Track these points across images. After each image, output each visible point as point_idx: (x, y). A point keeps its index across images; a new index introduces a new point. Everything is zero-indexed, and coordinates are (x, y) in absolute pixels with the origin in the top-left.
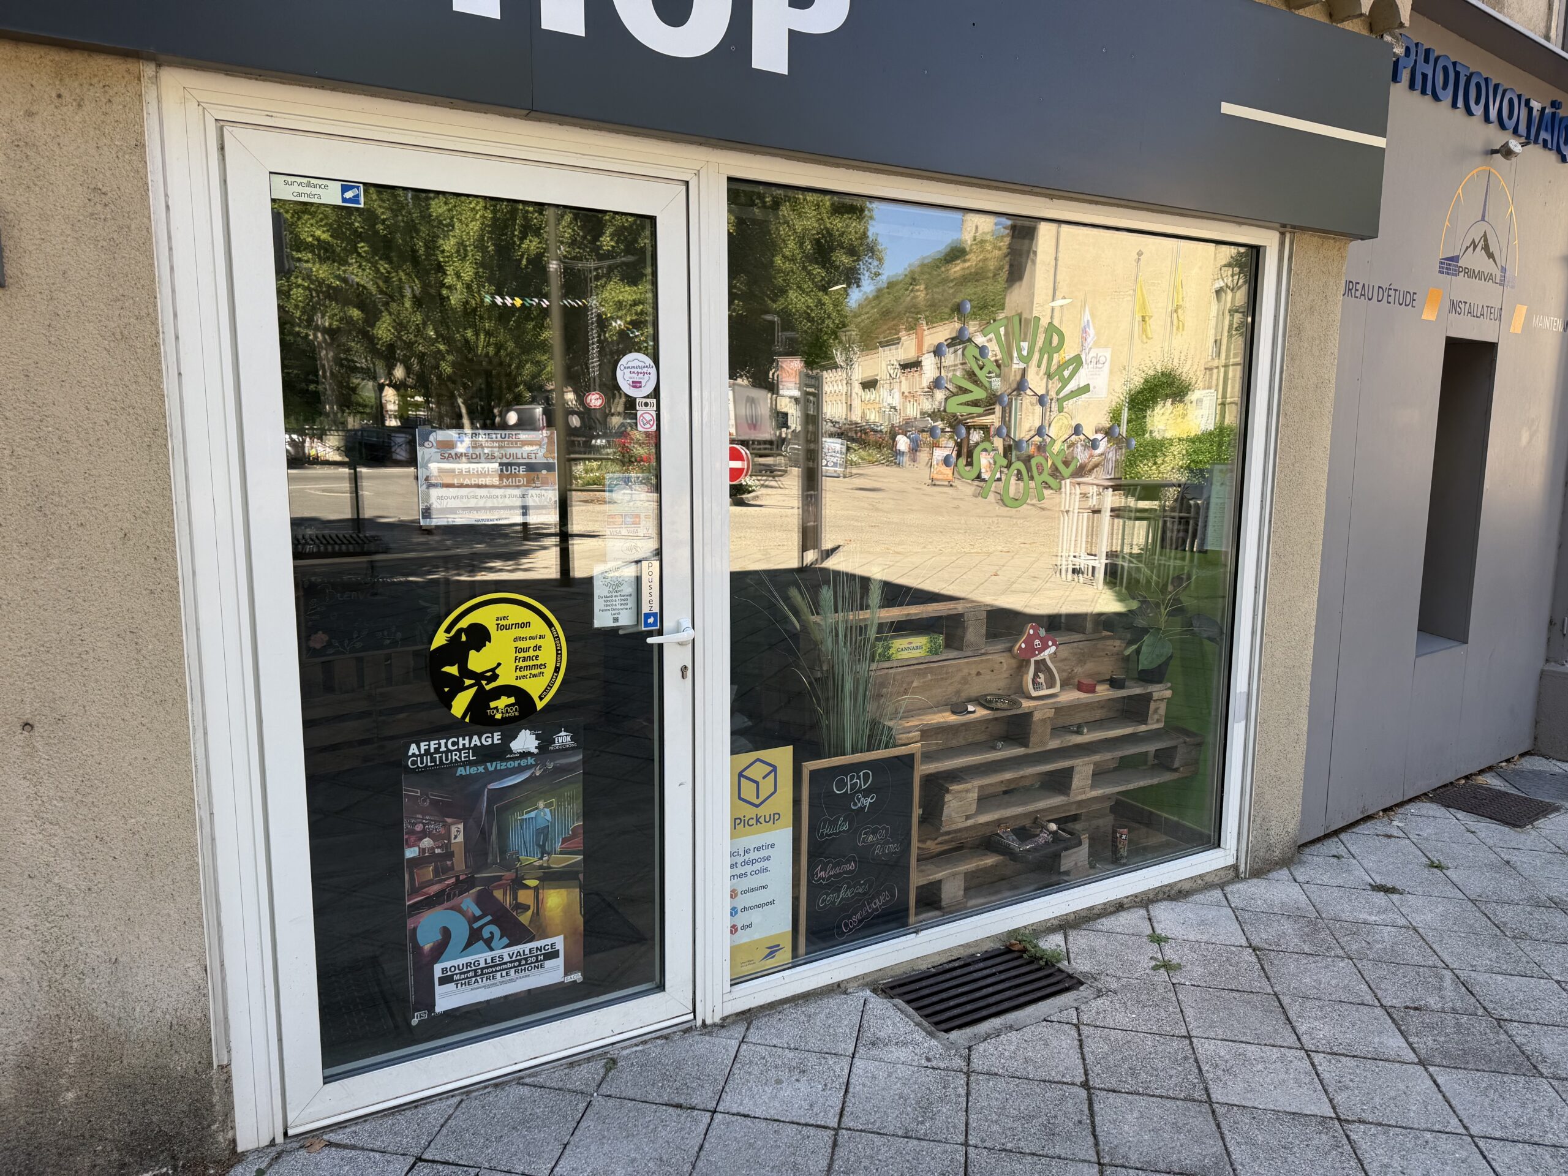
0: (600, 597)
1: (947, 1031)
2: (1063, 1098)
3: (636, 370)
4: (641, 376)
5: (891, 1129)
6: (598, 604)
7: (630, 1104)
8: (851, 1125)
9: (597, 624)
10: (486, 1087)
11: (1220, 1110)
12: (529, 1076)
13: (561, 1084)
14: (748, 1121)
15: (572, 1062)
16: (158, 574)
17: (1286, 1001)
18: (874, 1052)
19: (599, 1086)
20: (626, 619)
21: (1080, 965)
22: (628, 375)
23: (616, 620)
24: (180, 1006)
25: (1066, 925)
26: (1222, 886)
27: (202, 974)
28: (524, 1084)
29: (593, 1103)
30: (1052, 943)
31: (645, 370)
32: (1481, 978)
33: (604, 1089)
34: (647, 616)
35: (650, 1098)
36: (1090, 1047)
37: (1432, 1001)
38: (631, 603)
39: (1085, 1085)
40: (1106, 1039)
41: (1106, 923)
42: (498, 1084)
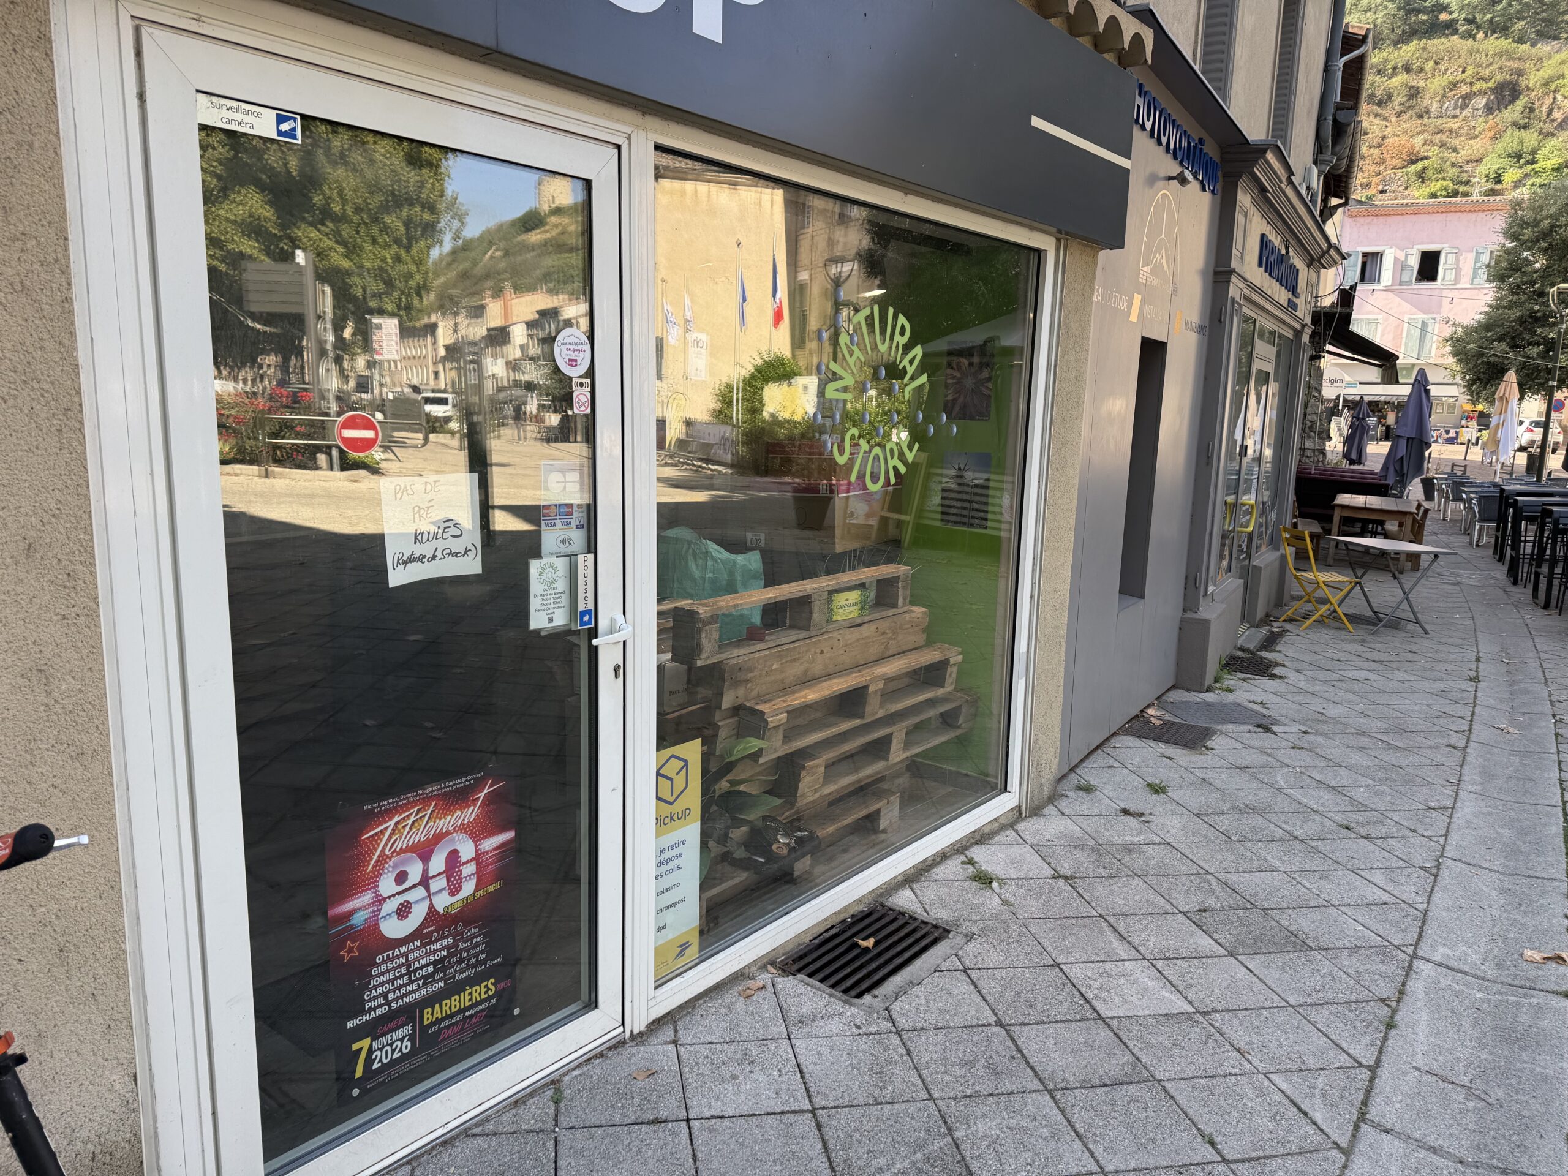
0: (536, 596)
1: (859, 996)
2: (988, 1040)
3: (572, 347)
4: (576, 353)
5: (860, 1100)
6: (534, 603)
7: (600, 1131)
8: (823, 1103)
9: (534, 625)
10: (433, 1148)
11: (1114, 1023)
12: (476, 1125)
13: (515, 1127)
14: (727, 1122)
15: (517, 1102)
16: (73, 594)
17: (1112, 920)
18: (806, 1029)
19: (556, 1121)
20: (560, 619)
21: (939, 914)
22: (564, 352)
23: (551, 620)
24: (105, 1129)
25: (910, 879)
26: (1012, 825)
27: (131, 1085)
28: (474, 1135)
29: (560, 1138)
30: (904, 900)
31: (580, 347)
32: (1235, 877)
33: (564, 1121)
34: (583, 613)
35: (617, 1121)
36: (985, 987)
37: (1211, 902)
38: (565, 600)
39: (999, 1023)
40: (994, 977)
41: (939, 872)
42: (446, 1142)
